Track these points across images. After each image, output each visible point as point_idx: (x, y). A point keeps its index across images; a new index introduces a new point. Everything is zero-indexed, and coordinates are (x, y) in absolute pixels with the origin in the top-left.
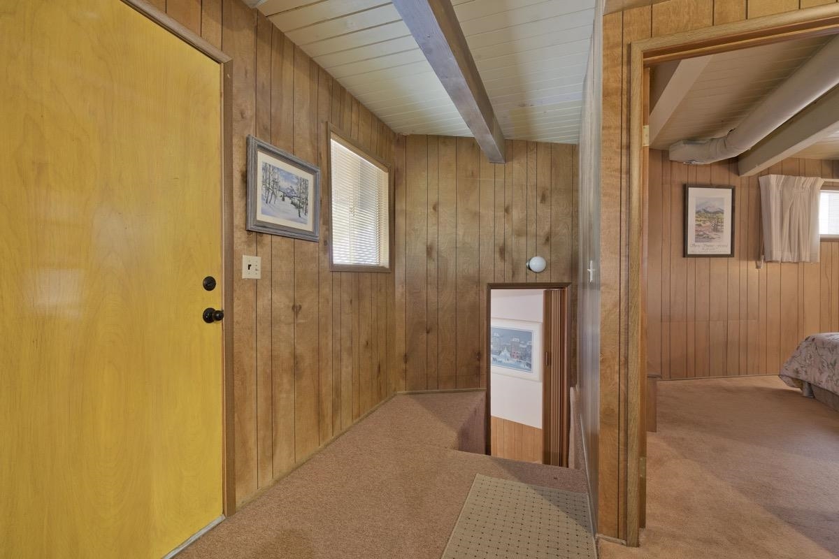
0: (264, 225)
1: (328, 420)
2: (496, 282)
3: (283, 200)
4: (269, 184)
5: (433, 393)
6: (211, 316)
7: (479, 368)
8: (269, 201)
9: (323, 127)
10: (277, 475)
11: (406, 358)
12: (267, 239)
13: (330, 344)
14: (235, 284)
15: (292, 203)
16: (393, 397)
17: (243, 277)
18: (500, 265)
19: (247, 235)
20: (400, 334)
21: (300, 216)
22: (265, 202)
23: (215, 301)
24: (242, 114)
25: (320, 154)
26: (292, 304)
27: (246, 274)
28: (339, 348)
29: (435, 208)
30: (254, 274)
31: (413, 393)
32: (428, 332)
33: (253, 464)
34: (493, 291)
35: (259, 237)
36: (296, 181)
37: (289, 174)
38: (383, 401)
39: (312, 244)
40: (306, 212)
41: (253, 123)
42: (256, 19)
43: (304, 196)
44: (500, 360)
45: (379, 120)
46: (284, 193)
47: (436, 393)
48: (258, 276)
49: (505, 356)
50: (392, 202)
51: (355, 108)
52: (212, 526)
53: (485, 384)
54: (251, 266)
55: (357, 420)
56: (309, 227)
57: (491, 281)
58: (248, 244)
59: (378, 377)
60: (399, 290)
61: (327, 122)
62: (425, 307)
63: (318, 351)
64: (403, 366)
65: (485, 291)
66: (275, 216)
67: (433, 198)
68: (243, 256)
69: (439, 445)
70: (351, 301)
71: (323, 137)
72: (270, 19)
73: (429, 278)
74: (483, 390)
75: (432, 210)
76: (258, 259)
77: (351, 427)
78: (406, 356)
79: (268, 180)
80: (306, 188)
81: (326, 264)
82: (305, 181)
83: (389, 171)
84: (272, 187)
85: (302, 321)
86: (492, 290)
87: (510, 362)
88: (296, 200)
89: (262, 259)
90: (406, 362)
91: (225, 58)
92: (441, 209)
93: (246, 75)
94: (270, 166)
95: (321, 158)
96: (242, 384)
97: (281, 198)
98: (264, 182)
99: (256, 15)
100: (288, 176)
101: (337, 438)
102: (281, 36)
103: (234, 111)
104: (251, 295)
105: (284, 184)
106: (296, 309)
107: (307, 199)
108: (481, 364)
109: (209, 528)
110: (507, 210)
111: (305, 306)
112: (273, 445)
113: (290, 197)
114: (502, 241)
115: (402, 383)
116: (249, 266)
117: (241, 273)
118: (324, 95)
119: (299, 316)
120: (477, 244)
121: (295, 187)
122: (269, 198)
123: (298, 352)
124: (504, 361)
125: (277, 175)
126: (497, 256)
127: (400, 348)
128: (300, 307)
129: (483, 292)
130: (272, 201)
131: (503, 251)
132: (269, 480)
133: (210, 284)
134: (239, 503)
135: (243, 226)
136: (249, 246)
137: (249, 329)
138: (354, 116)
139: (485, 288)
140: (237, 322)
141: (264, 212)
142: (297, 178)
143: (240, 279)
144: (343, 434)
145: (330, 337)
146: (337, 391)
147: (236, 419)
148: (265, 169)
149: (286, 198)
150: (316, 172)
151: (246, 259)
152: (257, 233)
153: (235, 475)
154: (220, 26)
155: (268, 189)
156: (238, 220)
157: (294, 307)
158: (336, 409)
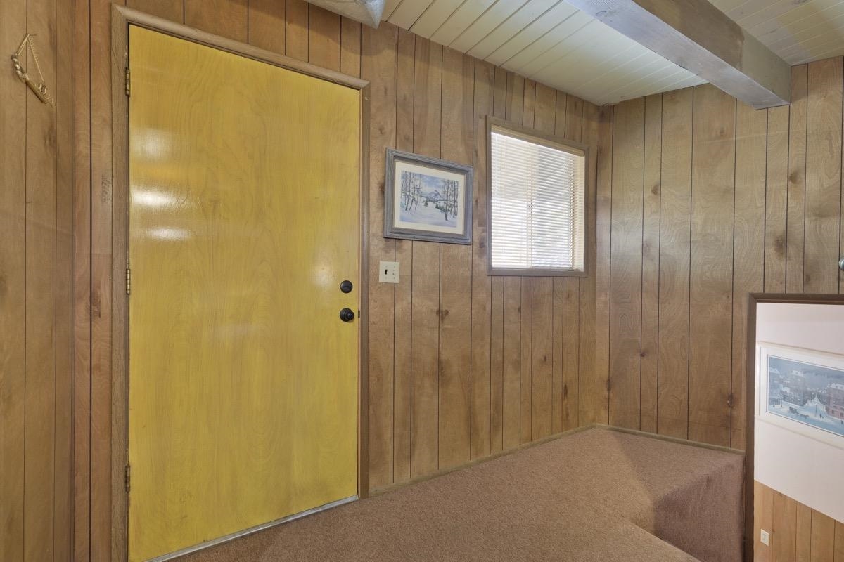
0: (401, 231)
1: (484, 434)
2: (766, 291)
3: (426, 205)
4: (409, 191)
5: (648, 436)
6: (347, 316)
7: (730, 418)
8: (408, 208)
9: (481, 122)
10: (415, 476)
11: (610, 384)
12: (407, 245)
13: (487, 354)
14: (371, 288)
15: (437, 207)
16: (588, 429)
17: (380, 281)
18: (776, 264)
19: (385, 242)
20: (602, 352)
21: (446, 219)
22: (404, 209)
23: (352, 301)
24: (381, 130)
25: (477, 152)
26: (436, 308)
27: (383, 279)
28: (500, 359)
29: (656, 191)
30: (393, 278)
31: (619, 428)
32: (642, 355)
33: (389, 457)
34: (761, 307)
35: (398, 244)
36: (442, 184)
37: (433, 178)
38: (572, 431)
39: (464, 247)
40: (455, 214)
41: (393, 136)
42: (396, 37)
43: (452, 199)
44: (805, 413)
45: (568, 96)
46: (427, 198)
47: (652, 437)
48: (396, 280)
49: (816, 411)
50: (591, 191)
51: (529, 91)
52: (346, 501)
53: (743, 444)
54: (389, 270)
55: (528, 444)
56: (459, 229)
57: (758, 290)
58: (386, 250)
59: (563, 400)
60: (602, 299)
61: (486, 116)
62: (638, 322)
63: (470, 359)
64: (605, 393)
65: (745, 306)
66: (416, 222)
67: (652, 177)
68: (381, 262)
69: (614, 509)
70: (519, 309)
71: (481, 132)
72: (412, 30)
73: (645, 284)
74: (739, 453)
75: (651, 194)
76: (397, 264)
77: (517, 450)
78: (609, 380)
79: (408, 188)
80: (455, 190)
81: (483, 267)
82: (454, 183)
83: (587, 154)
84: (412, 194)
85: (449, 327)
86: (759, 305)
87: (826, 420)
88: (442, 204)
89: (401, 264)
90: (609, 389)
91: (363, 83)
92: (664, 191)
93: (386, 92)
94: (410, 173)
95: (477, 155)
96: (378, 380)
97: (424, 204)
98: (404, 190)
99: (396, 33)
100: (433, 180)
101: (496, 457)
102: (427, 43)
103: (372, 128)
104: (388, 298)
105: (427, 189)
106: (442, 314)
107: (456, 201)
108: (735, 413)
109: (342, 503)
110: (793, 178)
111: (452, 311)
112: (412, 446)
113: (434, 202)
114: (782, 228)
115: (604, 413)
116: (386, 271)
117: (378, 278)
118: (482, 89)
119: (446, 321)
120: (730, 235)
121: (440, 191)
122: (409, 205)
123: (443, 357)
124: (812, 416)
125: (418, 183)
126: (771, 251)
127: (602, 369)
128: (447, 312)
129: (741, 306)
130: (413, 208)
131: (782, 244)
132: (406, 478)
133: (347, 287)
134: (372, 490)
135: (380, 234)
136: (386, 252)
137: (386, 330)
138: (528, 102)
139: (744, 301)
140: (374, 323)
141: (402, 219)
142: (444, 181)
143: (377, 283)
144: (505, 455)
145: (488, 347)
146: (497, 406)
147: (371, 412)
148: (404, 178)
149: (430, 203)
150: (467, 172)
151: (383, 265)
152: (395, 239)
153: (368, 462)
154: (358, 56)
155: (408, 197)
156: (376, 229)
157: (438, 312)
158: (496, 425)
